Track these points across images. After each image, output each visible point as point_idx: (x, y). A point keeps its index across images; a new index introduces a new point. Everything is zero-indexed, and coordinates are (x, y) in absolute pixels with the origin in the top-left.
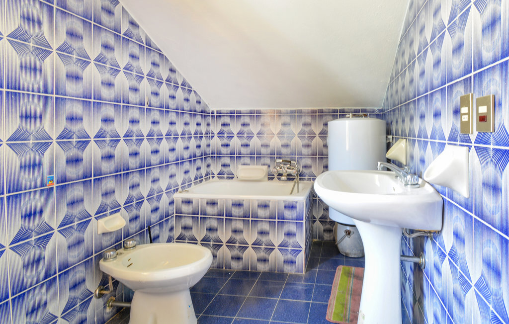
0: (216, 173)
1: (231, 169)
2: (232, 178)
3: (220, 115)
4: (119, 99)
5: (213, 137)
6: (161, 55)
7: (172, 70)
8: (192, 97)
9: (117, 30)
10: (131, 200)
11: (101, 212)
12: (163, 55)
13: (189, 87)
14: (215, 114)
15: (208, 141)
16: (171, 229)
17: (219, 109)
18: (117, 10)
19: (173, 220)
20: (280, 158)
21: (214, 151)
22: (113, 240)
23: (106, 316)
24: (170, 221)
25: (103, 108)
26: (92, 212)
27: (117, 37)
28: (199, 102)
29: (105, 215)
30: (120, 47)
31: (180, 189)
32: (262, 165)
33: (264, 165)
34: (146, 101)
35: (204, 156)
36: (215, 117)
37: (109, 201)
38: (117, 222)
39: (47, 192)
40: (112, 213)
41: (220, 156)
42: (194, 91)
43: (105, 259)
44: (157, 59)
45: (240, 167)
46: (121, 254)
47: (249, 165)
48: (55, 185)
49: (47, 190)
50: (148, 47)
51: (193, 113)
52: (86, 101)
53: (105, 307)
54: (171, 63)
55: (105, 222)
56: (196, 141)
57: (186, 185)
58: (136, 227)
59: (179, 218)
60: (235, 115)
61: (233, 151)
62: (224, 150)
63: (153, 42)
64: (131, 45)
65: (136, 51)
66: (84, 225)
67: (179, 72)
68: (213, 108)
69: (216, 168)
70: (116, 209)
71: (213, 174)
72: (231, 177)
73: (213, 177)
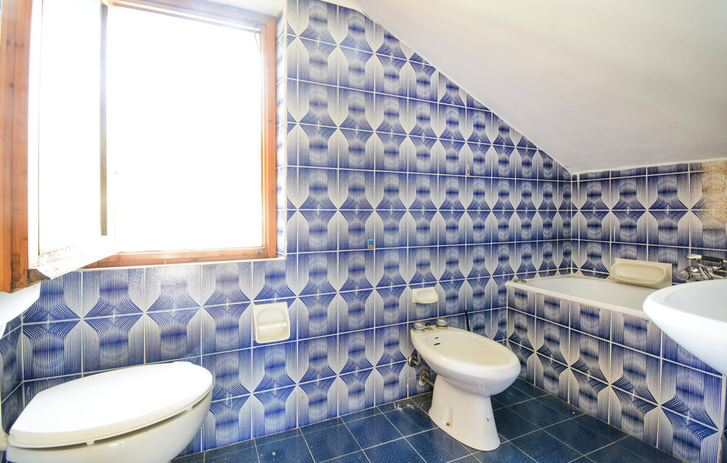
0: (579, 265)
1: (604, 261)
2: (605, 276)
3: (585, 180)
4: (435, 170)
5: (574, 213)
6: (488, 114)
7: (504, 129)
8: (537, 160)
9: (433, 98)
10: (448, 277)
11: (416, 282)
12: (490, 113)
13: (532, 145)
14: (578, 181)
15: (567, 219)
16: (502, 324)
17: (583, 172)
18: (434, 78)
19: (505, 314)
20: (699, 252)
21: (576, 233)
22: (428, 313)
23: (419, 389)
24: (500, 314)
25: (418, 180)
26: (408, 280)
27: (433, 106)
28: (548, 165)
29: (420, 286)
30: (436, 115)
31: (516, 277)
32: (660, 261)
33: (665, 262)
34: (467, 169)
35: (559, 240)
36: (579, 184)
37: (424, 273)
38: (430, 296)
39: (368, 254)
40: (426, 286)
41: (585, 241)
42: (541, 152)
43: (415, 329)
44: (481, 119)
45: (618, 260)
46: (430, 329)
47: (635, 259)
48: (375, 249)
49: (368, 251)
50: (471, 108)
51: (538, 180)
52: (402, 174)
53: (418, 379)
54: (502, 121)
55: (418, 293)
56: (543, 218)
57: (526, 273)
58: (454, 307)
59: (512, 312)
60: (610, 179)
61: (606, 235)
62: (592, 233)
63: (476, 101)
64: (448, 110)
65: (455, 115)
66: (399, 290)
67: (514, 130)
68: (575, 172)
69: (579, 258)
70: (431, 282)
71: (574, 266)
72: (603, 273)
73: (575, 271)
